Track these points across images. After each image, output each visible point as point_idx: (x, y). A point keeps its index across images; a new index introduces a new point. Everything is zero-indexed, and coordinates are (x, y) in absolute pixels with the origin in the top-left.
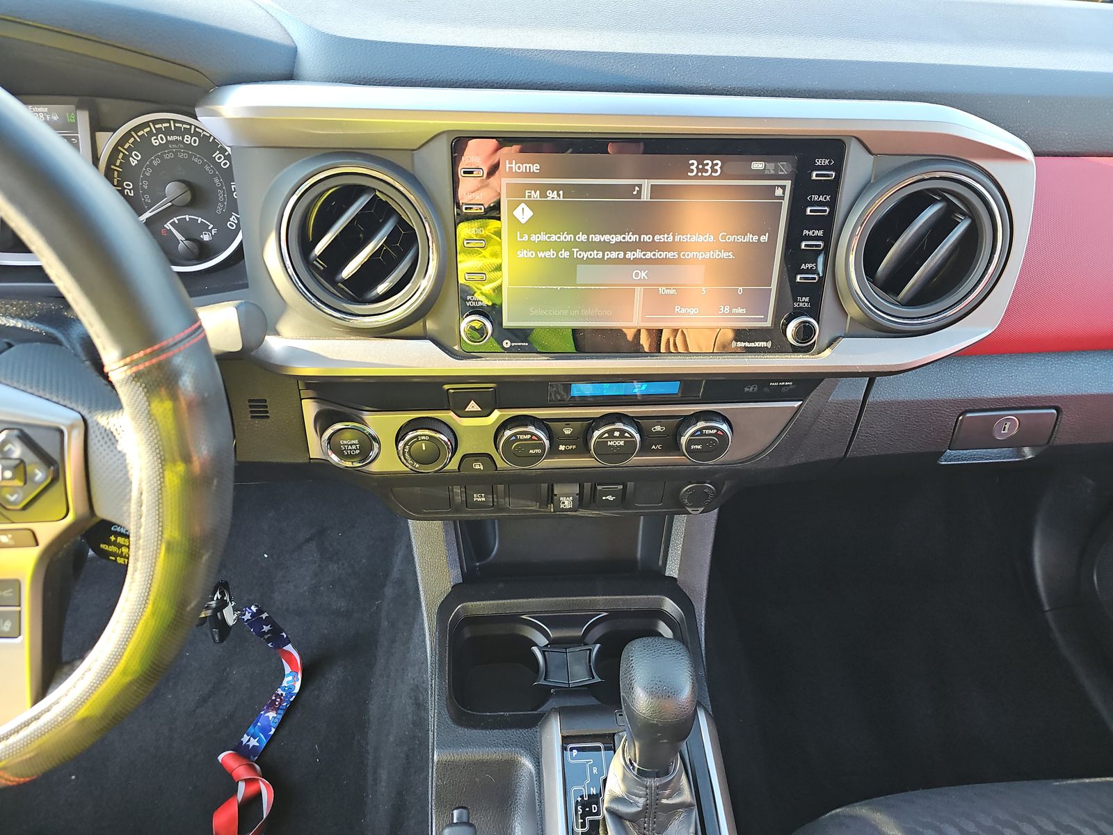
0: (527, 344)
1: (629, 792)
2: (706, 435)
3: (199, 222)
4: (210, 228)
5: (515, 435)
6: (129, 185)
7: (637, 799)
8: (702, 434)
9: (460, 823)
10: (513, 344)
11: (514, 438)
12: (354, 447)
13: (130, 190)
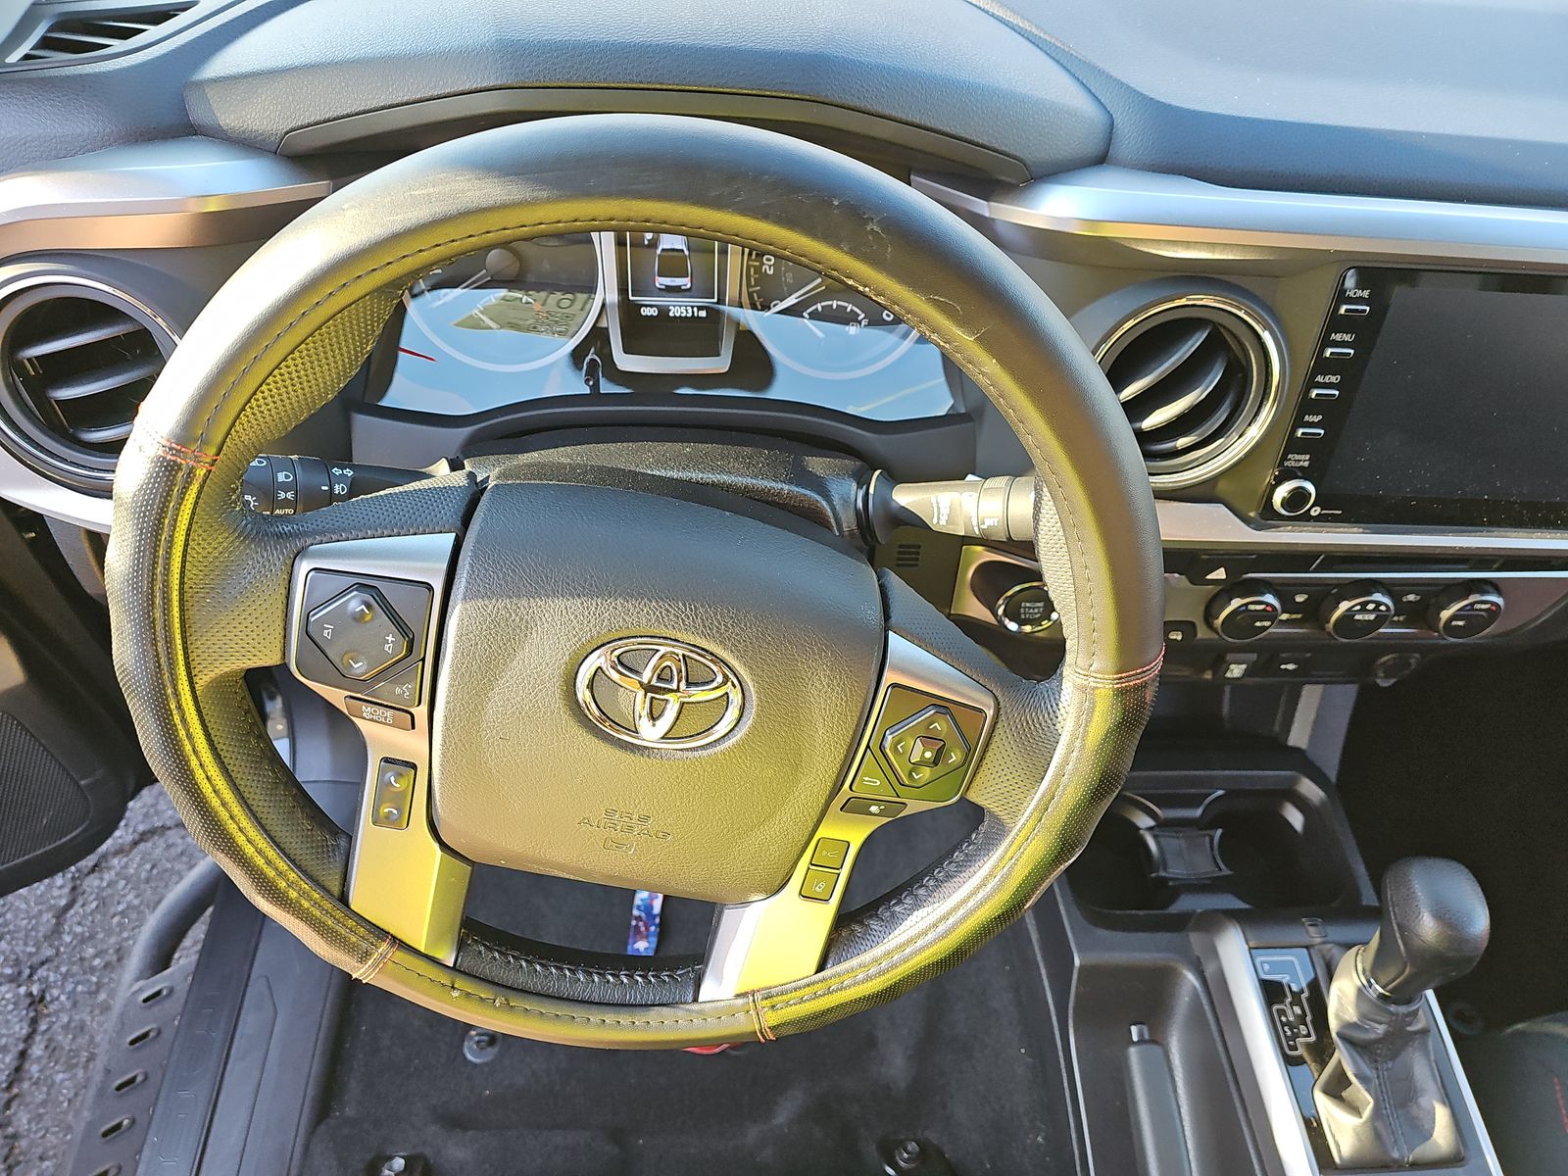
0: (1340, 512)
1: (1363, 1016)
2: (1477, 610)
3: (848, 310)
4: (860, 318)
5: (1247, 604)
6: (770, 260)
7: (1376, 1025)
8: (1473, 609)
9: (1141, 1041)
10: (1324, 512)
11: (1244, 608)
12: (1036, 611)
13: (770, 267)
